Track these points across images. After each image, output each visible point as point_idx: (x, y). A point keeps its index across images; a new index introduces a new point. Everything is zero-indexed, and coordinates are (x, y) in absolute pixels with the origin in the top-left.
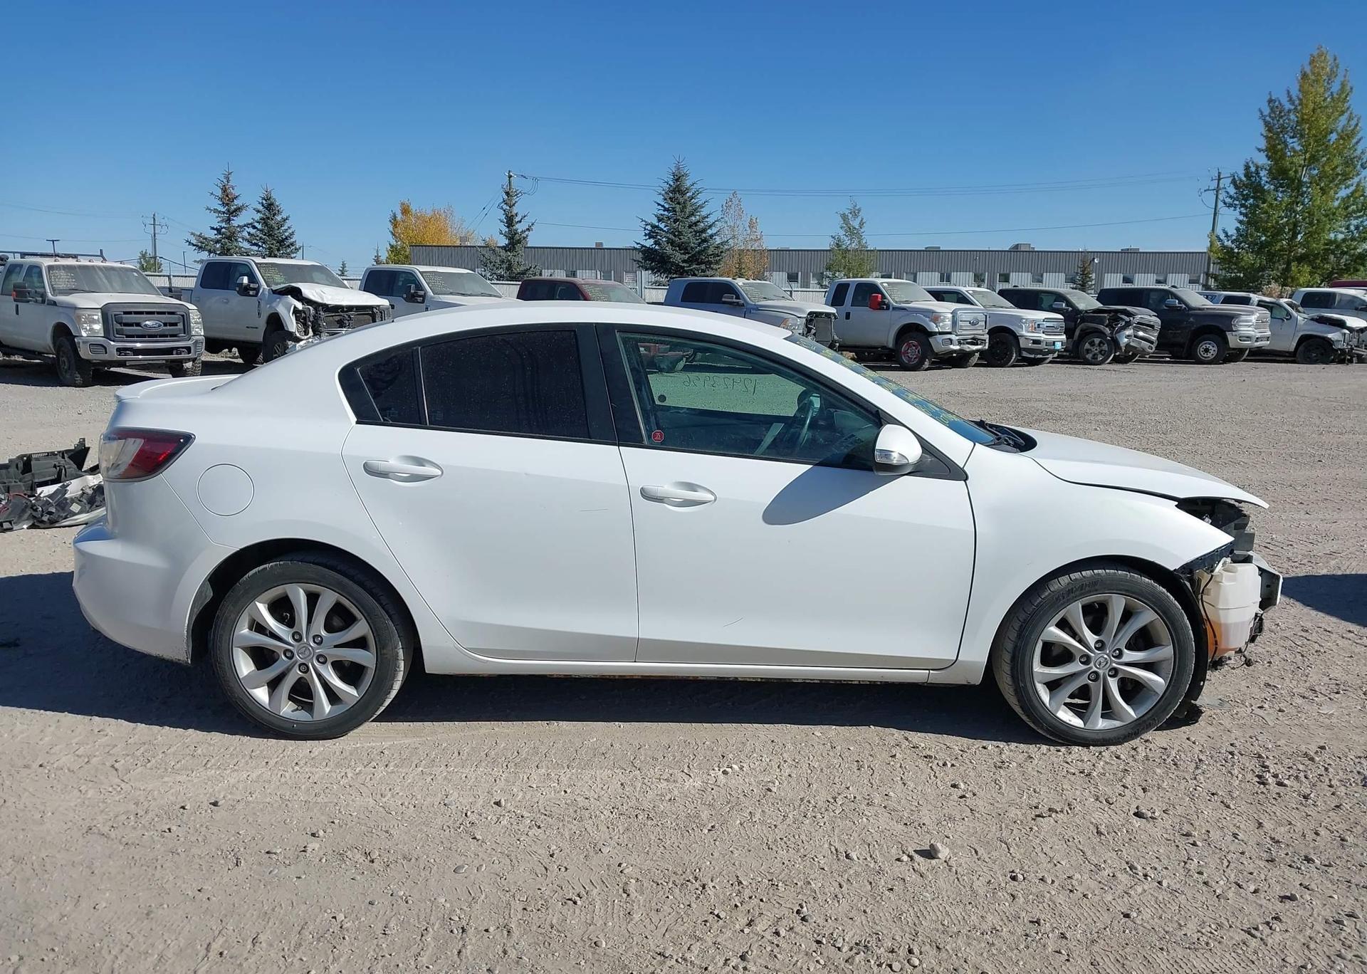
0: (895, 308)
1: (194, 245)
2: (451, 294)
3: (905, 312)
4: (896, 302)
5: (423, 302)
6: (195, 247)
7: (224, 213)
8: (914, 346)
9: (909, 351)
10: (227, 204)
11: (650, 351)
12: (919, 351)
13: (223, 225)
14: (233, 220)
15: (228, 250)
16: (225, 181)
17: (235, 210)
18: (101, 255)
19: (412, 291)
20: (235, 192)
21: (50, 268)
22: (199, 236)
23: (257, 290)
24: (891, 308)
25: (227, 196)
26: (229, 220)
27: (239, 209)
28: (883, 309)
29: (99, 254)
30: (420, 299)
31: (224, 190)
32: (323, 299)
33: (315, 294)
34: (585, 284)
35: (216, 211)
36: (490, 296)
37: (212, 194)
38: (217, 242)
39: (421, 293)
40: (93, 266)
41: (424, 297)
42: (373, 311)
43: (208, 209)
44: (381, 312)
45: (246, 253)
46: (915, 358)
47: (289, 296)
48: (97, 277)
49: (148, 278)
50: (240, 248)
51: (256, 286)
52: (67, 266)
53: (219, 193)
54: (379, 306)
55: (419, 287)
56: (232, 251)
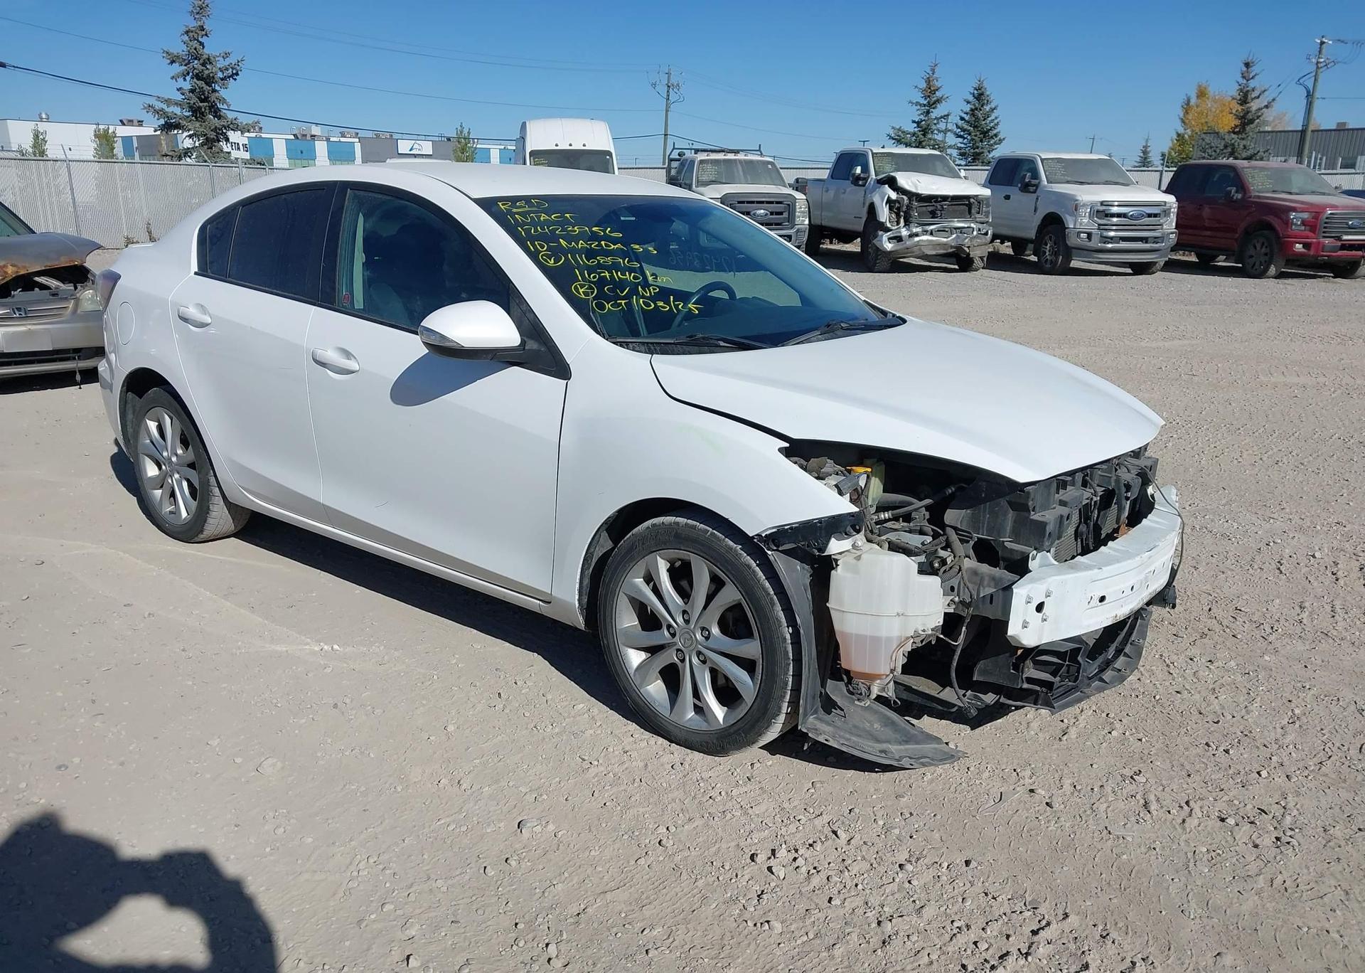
1: (894, 139)
2: (1068, 182)
5: (1035, 192)
6: (894, 141)
7: (925, 105)
10: (929, 96)
11: (1309, 249)
13: (922, 117)
14: (932, 112)
15: (920, 143)
16: (931, 73)
17: (934, 103)
18: (759, 150)
19: (1027, 180)
20: (938, 84)
21: (702, 162)
22: (898, 130)
23: (865, 179)
25: (930, 88)
26: (928, 112)
27: (938, 101)
29: (757, 149)
30: (1032, 189)
31: (928, 81)
32: (916, 188)
33: (910, 184)
34: (1247, 168)
35: (917, 104)
36: (1116, 183)
37: (916, 87)
38: (914, 134)
39: (1034, 182)
40: (735, 160)
41: (1037, 186)
42: (969, 201)
43: (910, 102)
44: (979, 202)
45: (937, 145)
47: (887, 186)
48: (735, 170)
49: (781, 170)
50: (935, 140)
51: (865, 175)
52: (715, 160)
53: (924, 85)
54: (977, 196)
55: (1035, 175)
56: (924, 143)
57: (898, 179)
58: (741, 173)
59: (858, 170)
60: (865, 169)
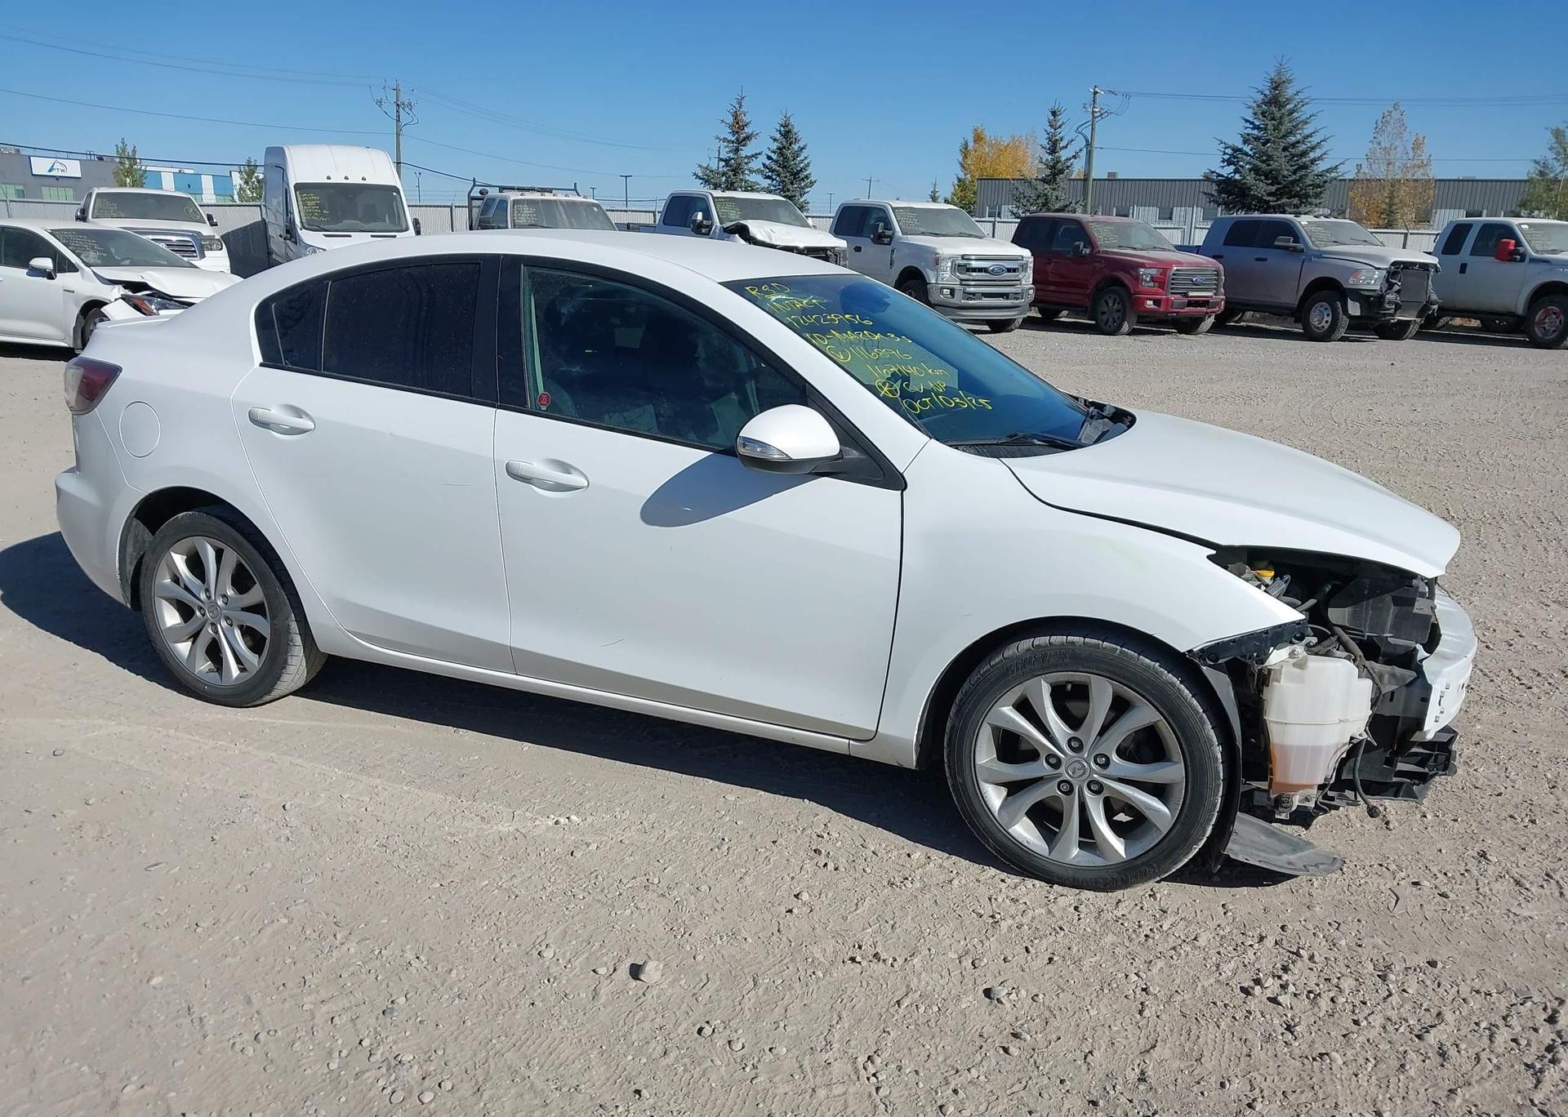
0: (1533, 260)
1: (701, 179)
2: (923, 234)
3: (1545, 266)
4: (1537, 252)
5: (889, 244)
6: (701, 181)
7: (733, 142)
8: (1555, 313)
9: (1547, 320)
10: (737, 132)
11: (1159, 306)
12: (1560, 321)
13: (731, 155)
14: (742, 150)
15: (732, 184)
16: (737, 106)
17: (744, 139)
18: (575, 190)
19: (880, 231)
20: (746, 119)
21: (515, 202)
22: (706, 168)
23: (709, 227)
24: (1527, 260)
25: (737, 123)
26: (737, 150)
27: (748, 138)
28: (1515, 260)
29: (573, 188)
30: (886, 240)
31: (735, 116)
32: (771, 239)
33: (764, 234)
34: (1091, 222)
35: (725, 140)
36: (970, 236)
37: (723, 121)
38: (724, 174)
39: (888, 233)
40: (555, 201)
41: (891, 237)
42: (826, 254)
43: (717, 138)
44: (836, 255)
45: (750, 187)
46: (1554, 331)
47: (737, 235)
48: (557, 211)
49: (608, 213)
50: (746, 181)
51: (709, 223)
52: (531, 200)
53: (730, 120)
54: (834, 248)
55: (888, 225)
56: (736, 185)
57: (750, 229)
58: (565, 217)
59: (700, 216)
60: (707, 215)
